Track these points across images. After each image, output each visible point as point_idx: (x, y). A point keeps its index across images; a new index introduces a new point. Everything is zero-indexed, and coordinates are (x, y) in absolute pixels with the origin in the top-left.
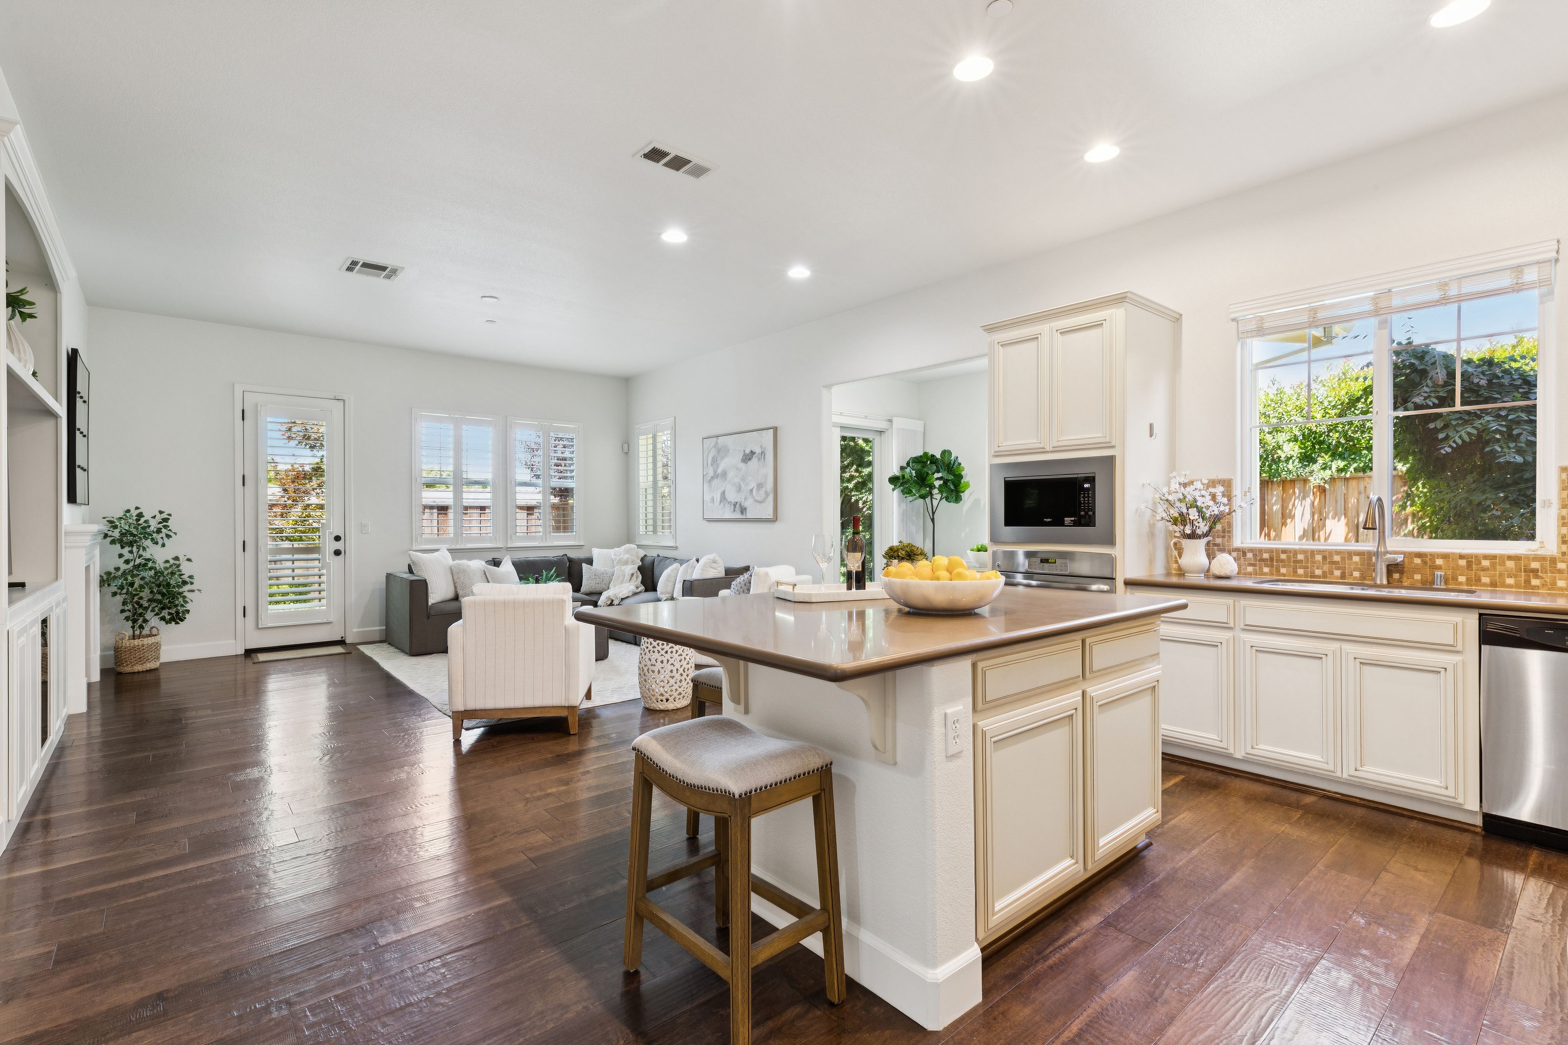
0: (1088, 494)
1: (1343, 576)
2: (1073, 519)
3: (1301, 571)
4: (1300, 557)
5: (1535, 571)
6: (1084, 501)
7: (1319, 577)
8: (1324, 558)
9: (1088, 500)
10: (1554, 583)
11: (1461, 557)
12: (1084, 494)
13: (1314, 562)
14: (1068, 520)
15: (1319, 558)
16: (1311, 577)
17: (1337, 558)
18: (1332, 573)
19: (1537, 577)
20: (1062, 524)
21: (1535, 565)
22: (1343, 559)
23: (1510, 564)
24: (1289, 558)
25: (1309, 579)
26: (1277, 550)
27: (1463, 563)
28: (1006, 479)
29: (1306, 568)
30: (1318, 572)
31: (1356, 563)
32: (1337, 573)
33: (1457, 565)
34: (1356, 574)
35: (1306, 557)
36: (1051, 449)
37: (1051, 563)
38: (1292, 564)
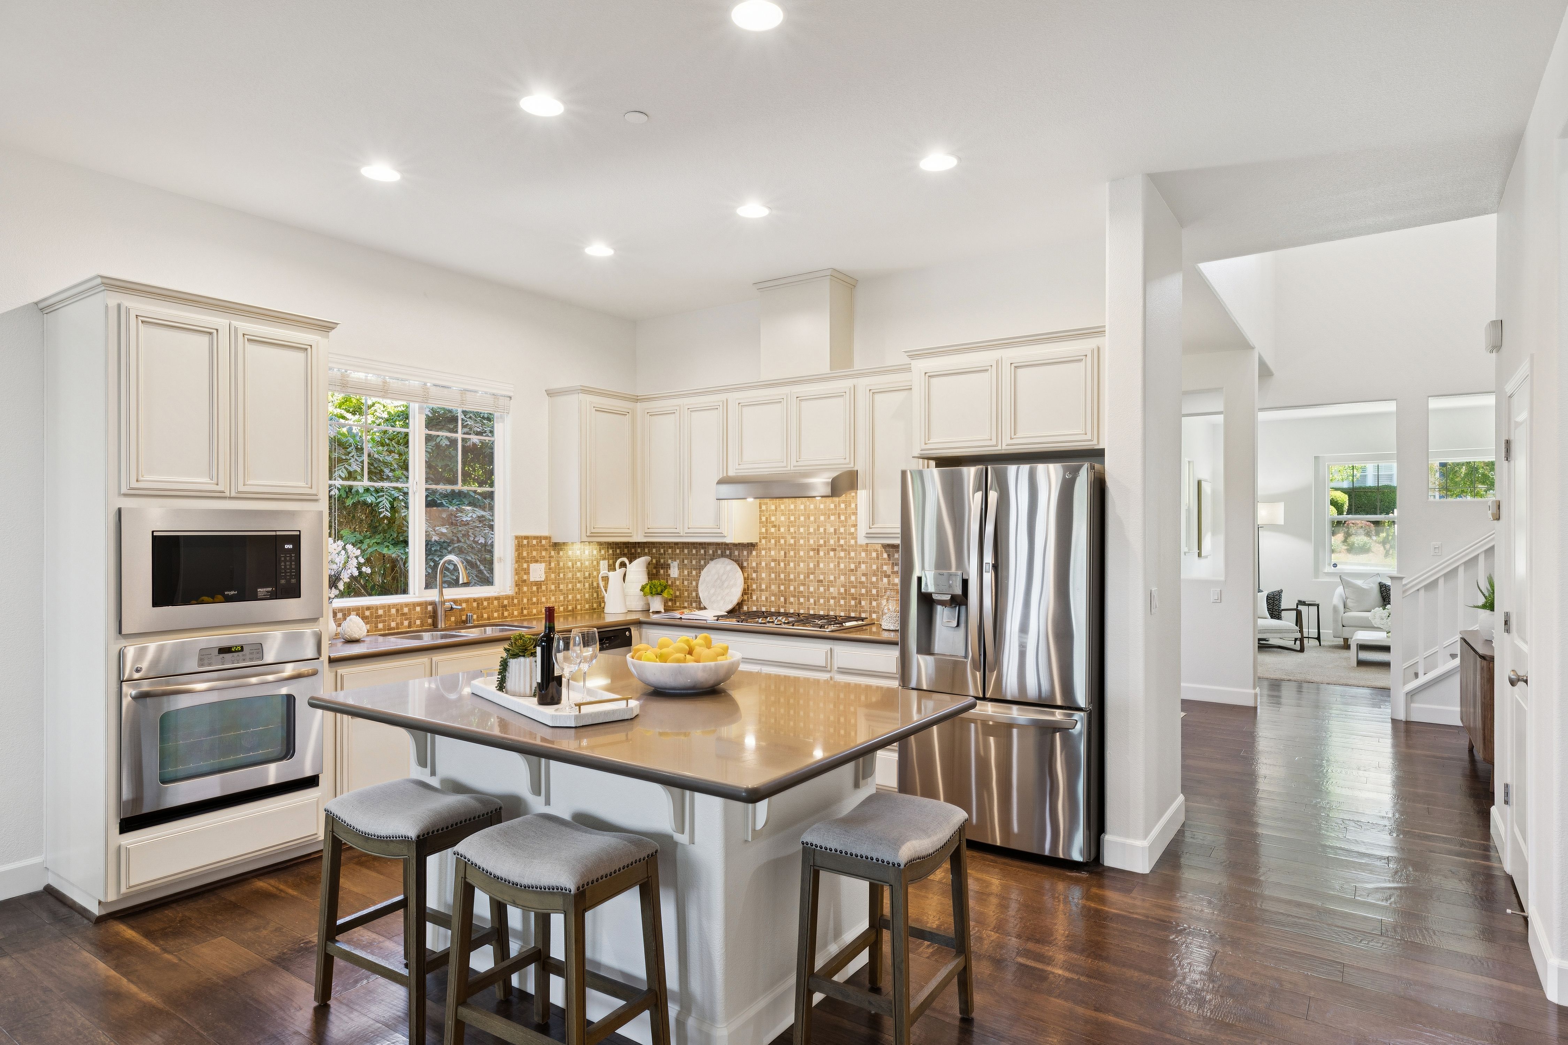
0: (291, 557)
1: (410, 626)
2: (270, 589)
3: (380, 626)
4: (381, 612)
5: (505, 606)
6: (285, 565)
7: (393, 629)
8: (397, 611)
9: (291, 565)
10: (513, 614)
11: (475, 600)
12: (285, 557)
13: (390, 616)
14: (261, 591)
15: (393, 611)
16: (389, 630)
17: (406, 610)
18: (402, 623)
19: (507, 610)
20: (255, 598)
21: (506, 602)
22: (410, 610)
23: (496, 602)
24: (371, 614)
25: (387, 632)
26: (362, 607)
27: (475, 604)
28: (155, 534)
29: (384, 621)
30: (393, 624)
31: (418, 612)
32: (406, 623)
33: (472, 607)
34: (418, 622)
35: (385, 611)
36: (233, 494)
37: (235, 651)
38: (374, 619)
